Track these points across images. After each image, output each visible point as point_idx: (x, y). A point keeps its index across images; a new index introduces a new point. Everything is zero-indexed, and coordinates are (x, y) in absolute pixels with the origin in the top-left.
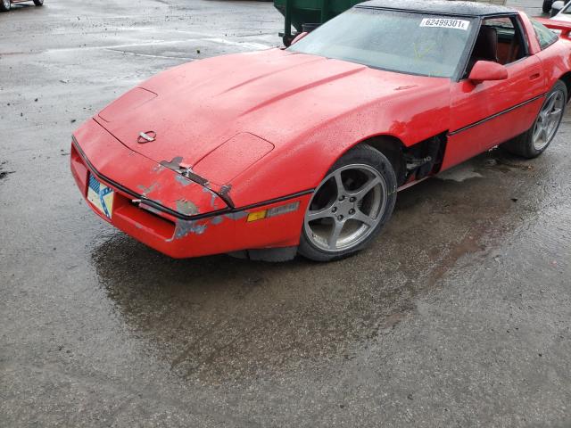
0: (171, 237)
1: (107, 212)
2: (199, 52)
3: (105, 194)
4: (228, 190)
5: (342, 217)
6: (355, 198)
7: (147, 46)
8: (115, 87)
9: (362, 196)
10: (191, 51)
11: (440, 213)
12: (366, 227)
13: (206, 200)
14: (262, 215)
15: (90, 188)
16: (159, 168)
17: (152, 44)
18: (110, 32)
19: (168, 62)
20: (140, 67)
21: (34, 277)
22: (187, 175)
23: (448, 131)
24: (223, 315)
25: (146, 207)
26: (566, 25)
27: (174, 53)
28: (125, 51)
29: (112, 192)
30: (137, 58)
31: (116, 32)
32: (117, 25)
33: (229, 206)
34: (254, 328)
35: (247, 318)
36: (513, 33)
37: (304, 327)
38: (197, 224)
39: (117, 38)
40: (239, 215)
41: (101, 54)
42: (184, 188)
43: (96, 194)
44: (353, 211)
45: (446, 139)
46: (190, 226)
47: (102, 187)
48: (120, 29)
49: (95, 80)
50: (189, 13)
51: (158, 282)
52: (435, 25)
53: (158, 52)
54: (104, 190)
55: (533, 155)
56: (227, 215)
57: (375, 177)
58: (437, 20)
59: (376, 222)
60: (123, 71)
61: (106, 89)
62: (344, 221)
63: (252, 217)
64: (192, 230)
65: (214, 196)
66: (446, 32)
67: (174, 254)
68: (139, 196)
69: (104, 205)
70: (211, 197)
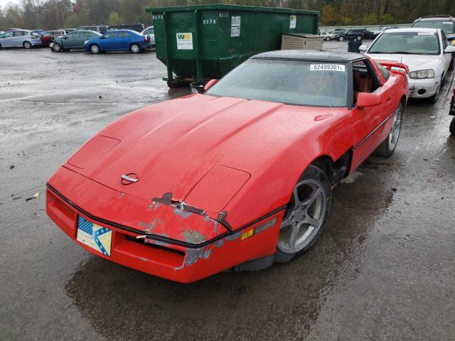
0: (181, 265)
1: (103, 250)
2: (100, 97)
3: (100, 234)
4: (225, 216)
5: (297, 223)
6: (305, 206)
7: (53, 96)
8: (40, 133)
9: (311, 204)
10: (94, 96)
11: (350, 207)
12: (313, 228)
13: (209, 227)
14: (251, 232)
15: (79, 230)
16: (154, 206)
17: (57, 93)
18: (13, 86)
19: (77, 107)
20: (55, 113)
21: (34, 323)
22: (182, 208)
23: (353, 146)
24: (226, 325)
25: (152, 241)
26: (388, 63)
27: (79, 100)
28: (35, 101)
29: (111, 232)
30: (49, 106)
31: (19, 85)
32: (18, 80)
33: (228, 230)
34: (258, 333)
35: (248, 324)
36: (366, 71)
37: (298, 323)
38: (204, 250)
39: (22, 90)
40: (235, 236)
41: (13, 105)
42: (185, 220)
43: (88, 235)
44: (304, 216)
45: (352, 152)
46: (199, 253)
47: (96, 228)
48: (21, 82)
49: (18, 128)
50: (78, 65)
51: (156, 306)
52: (321, 69)
53: (66, 99)
54: (100, 231)
55: (389, 154)
56: (228, 238)
57: (318, 187)
58: (321, 65)
59: (321, 222)
60: (41, 118)
61: (31, 135)
62: (299, 226)
63: (244, 237)
64: (200, 256)
65: (216, 223)
66: (331, 73)
67: (184, 280)
68: (143, 233)
69: (99, 244)
70: (214, 225)
